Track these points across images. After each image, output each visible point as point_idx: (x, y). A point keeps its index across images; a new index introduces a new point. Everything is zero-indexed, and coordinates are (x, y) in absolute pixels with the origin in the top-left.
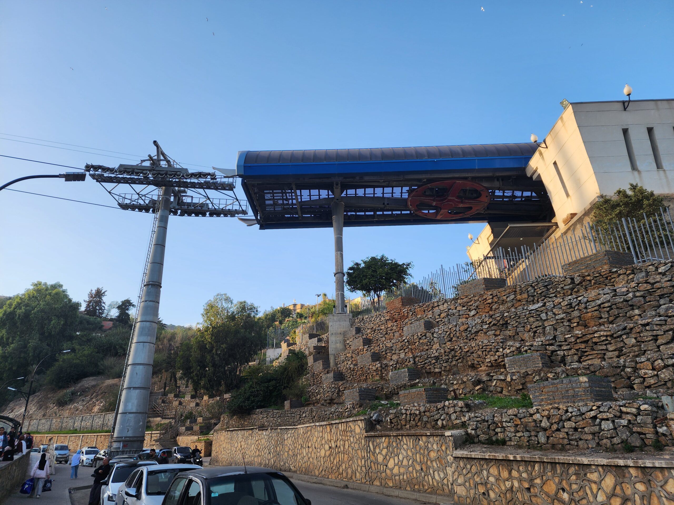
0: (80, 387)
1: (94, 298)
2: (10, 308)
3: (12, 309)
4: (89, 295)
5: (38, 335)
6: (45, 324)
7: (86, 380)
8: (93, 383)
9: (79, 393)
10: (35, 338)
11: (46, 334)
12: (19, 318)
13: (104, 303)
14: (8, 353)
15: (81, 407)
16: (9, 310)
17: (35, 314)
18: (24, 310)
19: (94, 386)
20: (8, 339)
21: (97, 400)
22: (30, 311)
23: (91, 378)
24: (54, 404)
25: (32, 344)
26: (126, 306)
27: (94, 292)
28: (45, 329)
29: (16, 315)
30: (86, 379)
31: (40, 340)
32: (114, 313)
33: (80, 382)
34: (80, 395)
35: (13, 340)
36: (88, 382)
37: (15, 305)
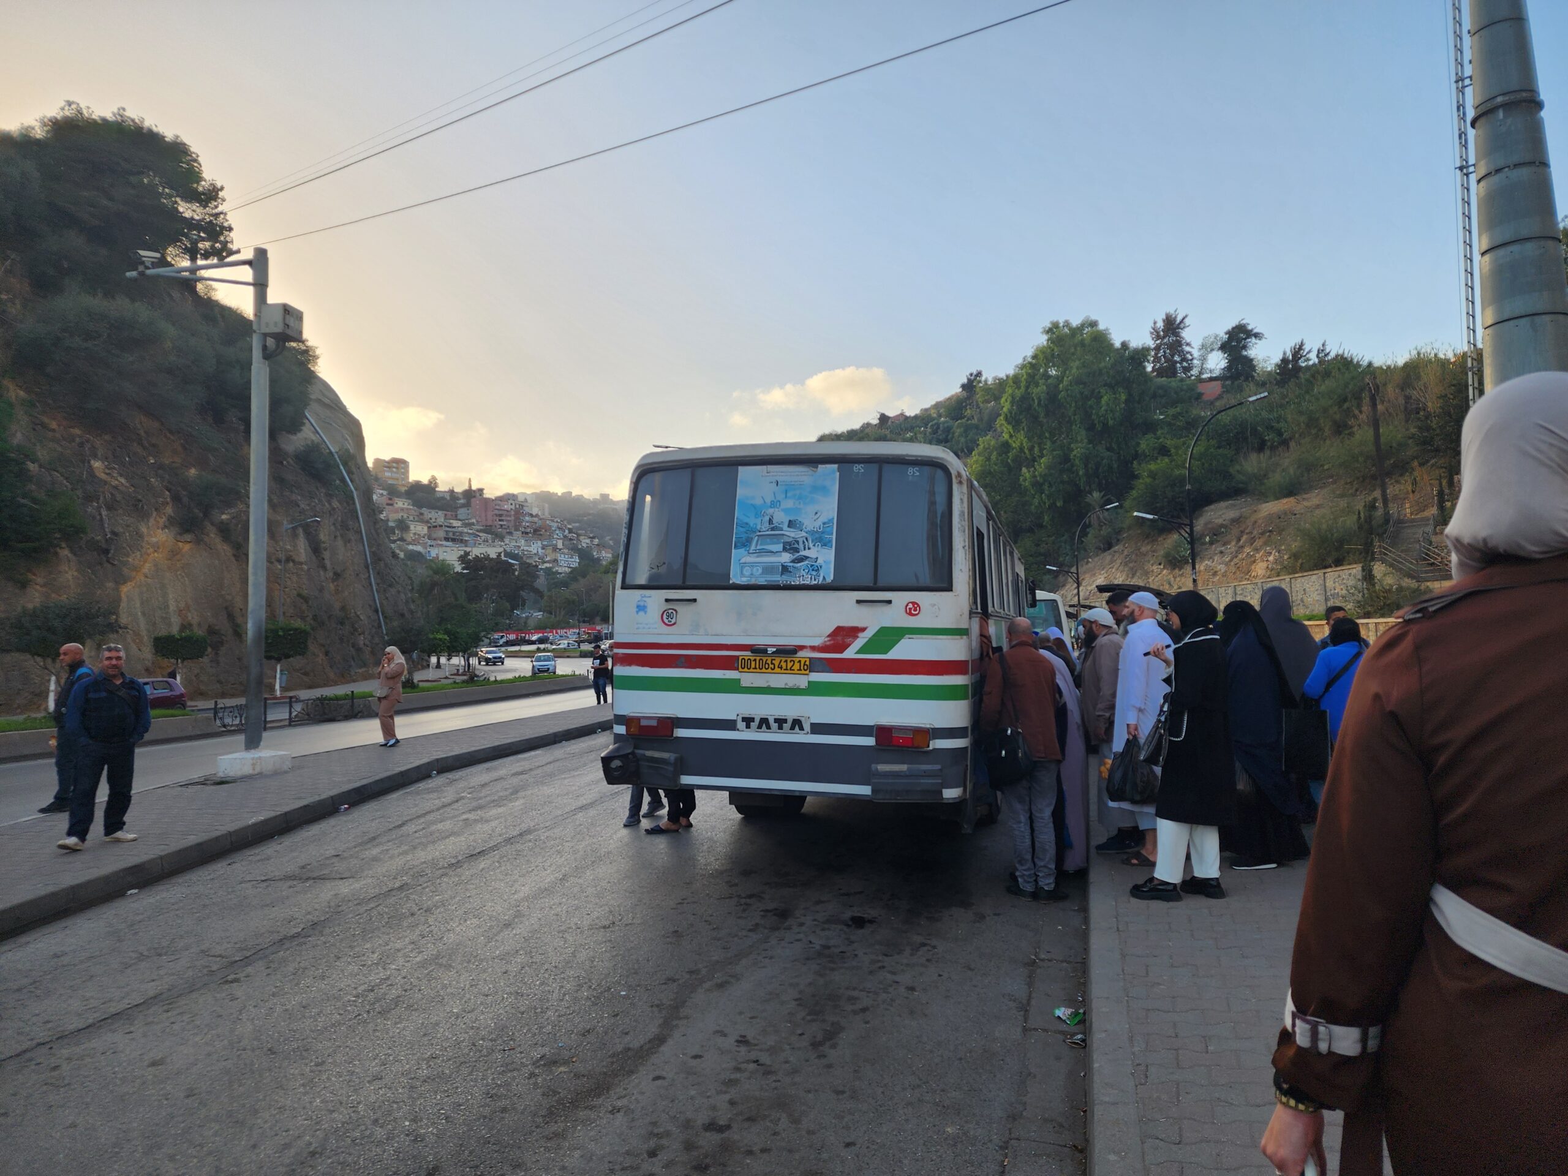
0: (1206, 524)
1: (1164, 337)
2: (1019, 388)
3: (1023, 389)
4: (1152, 333)
5: (1084, 433)
6: (1091, 407)
7: (1212, 510)
8: (1232, 514)
9: (1207, 539)
10: (1079, 439)
11: (1099, 427)
12: (1039, 404)
13: (1188, 344)
14: (1040, 475)
15: (1222, 568)
16: (1018, 393)
17: (1067, 390)
18: (1045, 387)
19: (1236, 521)
20: (1031, 449)
21: (1257, 550)
22: (1057, 386)
23: (1223, 504)
24: (1160, 564)
25: (1078, 450)
26: (1239, 341)
27: (1160, 325)
28: (1094, 417)
29: (1033, 400)
30: (1212, 507)
31: (1090, 442)
32: (1217, 362)
33: (1201, 515)
34: (1211, 543)
35: (1041, 450)
36: (1218, 514)
37: (1026, 380)
